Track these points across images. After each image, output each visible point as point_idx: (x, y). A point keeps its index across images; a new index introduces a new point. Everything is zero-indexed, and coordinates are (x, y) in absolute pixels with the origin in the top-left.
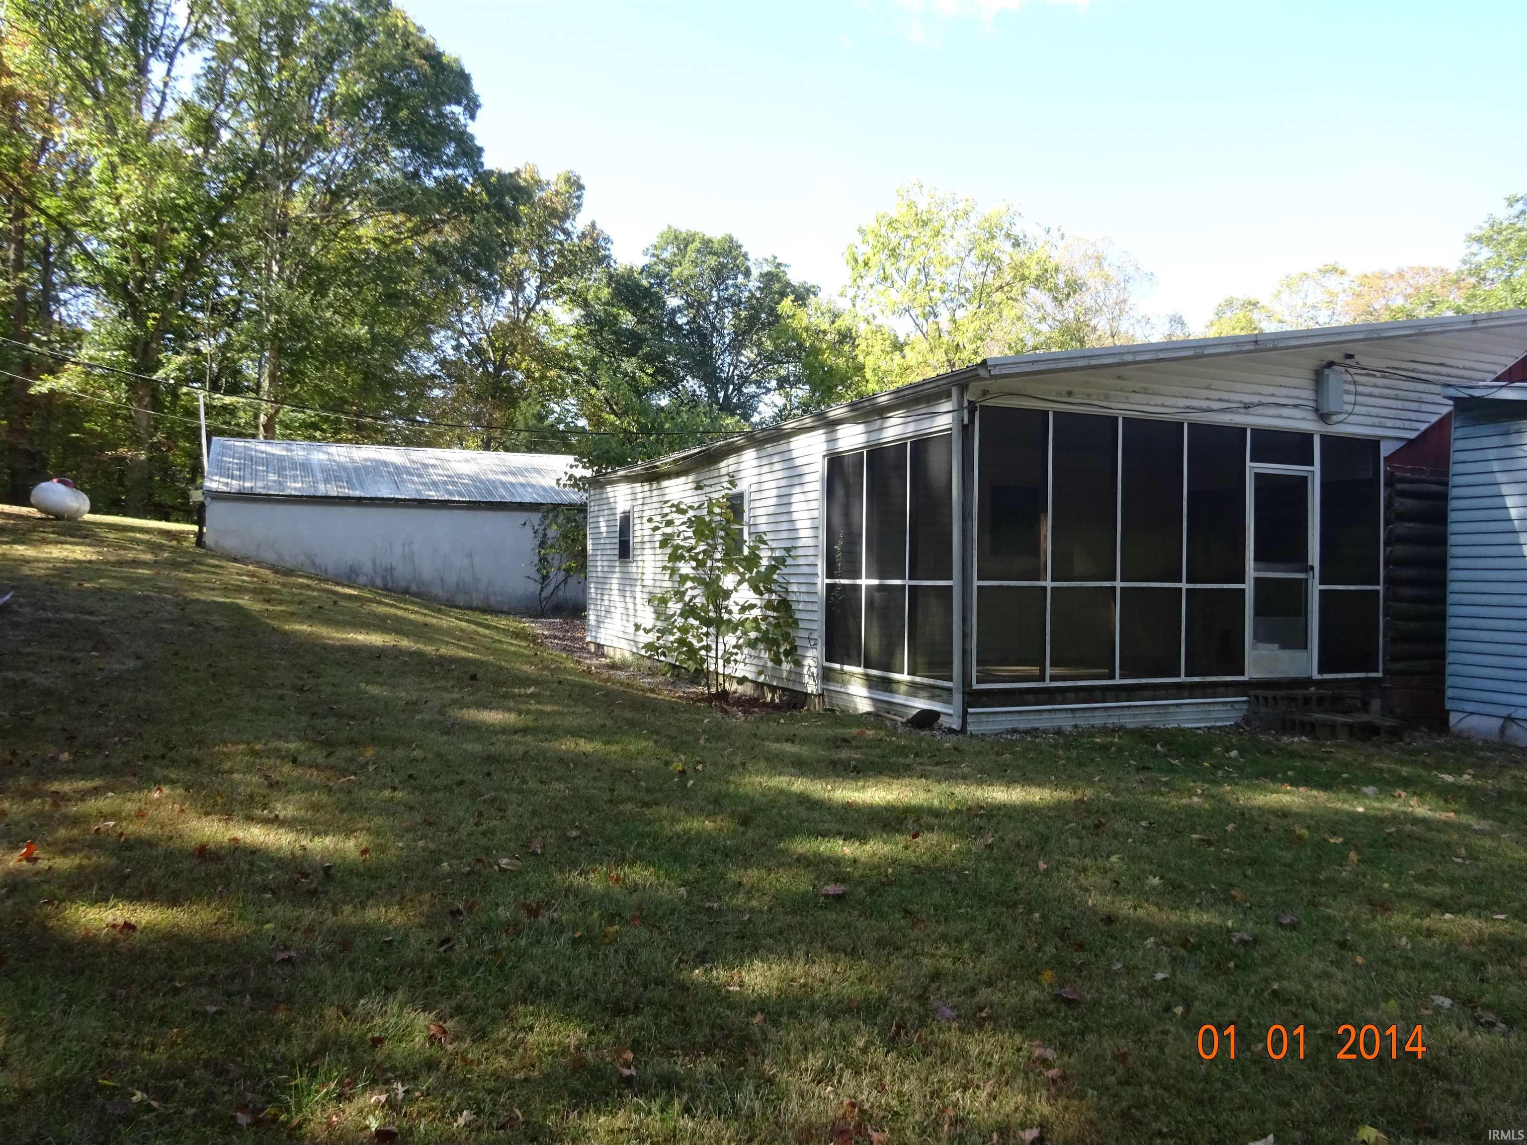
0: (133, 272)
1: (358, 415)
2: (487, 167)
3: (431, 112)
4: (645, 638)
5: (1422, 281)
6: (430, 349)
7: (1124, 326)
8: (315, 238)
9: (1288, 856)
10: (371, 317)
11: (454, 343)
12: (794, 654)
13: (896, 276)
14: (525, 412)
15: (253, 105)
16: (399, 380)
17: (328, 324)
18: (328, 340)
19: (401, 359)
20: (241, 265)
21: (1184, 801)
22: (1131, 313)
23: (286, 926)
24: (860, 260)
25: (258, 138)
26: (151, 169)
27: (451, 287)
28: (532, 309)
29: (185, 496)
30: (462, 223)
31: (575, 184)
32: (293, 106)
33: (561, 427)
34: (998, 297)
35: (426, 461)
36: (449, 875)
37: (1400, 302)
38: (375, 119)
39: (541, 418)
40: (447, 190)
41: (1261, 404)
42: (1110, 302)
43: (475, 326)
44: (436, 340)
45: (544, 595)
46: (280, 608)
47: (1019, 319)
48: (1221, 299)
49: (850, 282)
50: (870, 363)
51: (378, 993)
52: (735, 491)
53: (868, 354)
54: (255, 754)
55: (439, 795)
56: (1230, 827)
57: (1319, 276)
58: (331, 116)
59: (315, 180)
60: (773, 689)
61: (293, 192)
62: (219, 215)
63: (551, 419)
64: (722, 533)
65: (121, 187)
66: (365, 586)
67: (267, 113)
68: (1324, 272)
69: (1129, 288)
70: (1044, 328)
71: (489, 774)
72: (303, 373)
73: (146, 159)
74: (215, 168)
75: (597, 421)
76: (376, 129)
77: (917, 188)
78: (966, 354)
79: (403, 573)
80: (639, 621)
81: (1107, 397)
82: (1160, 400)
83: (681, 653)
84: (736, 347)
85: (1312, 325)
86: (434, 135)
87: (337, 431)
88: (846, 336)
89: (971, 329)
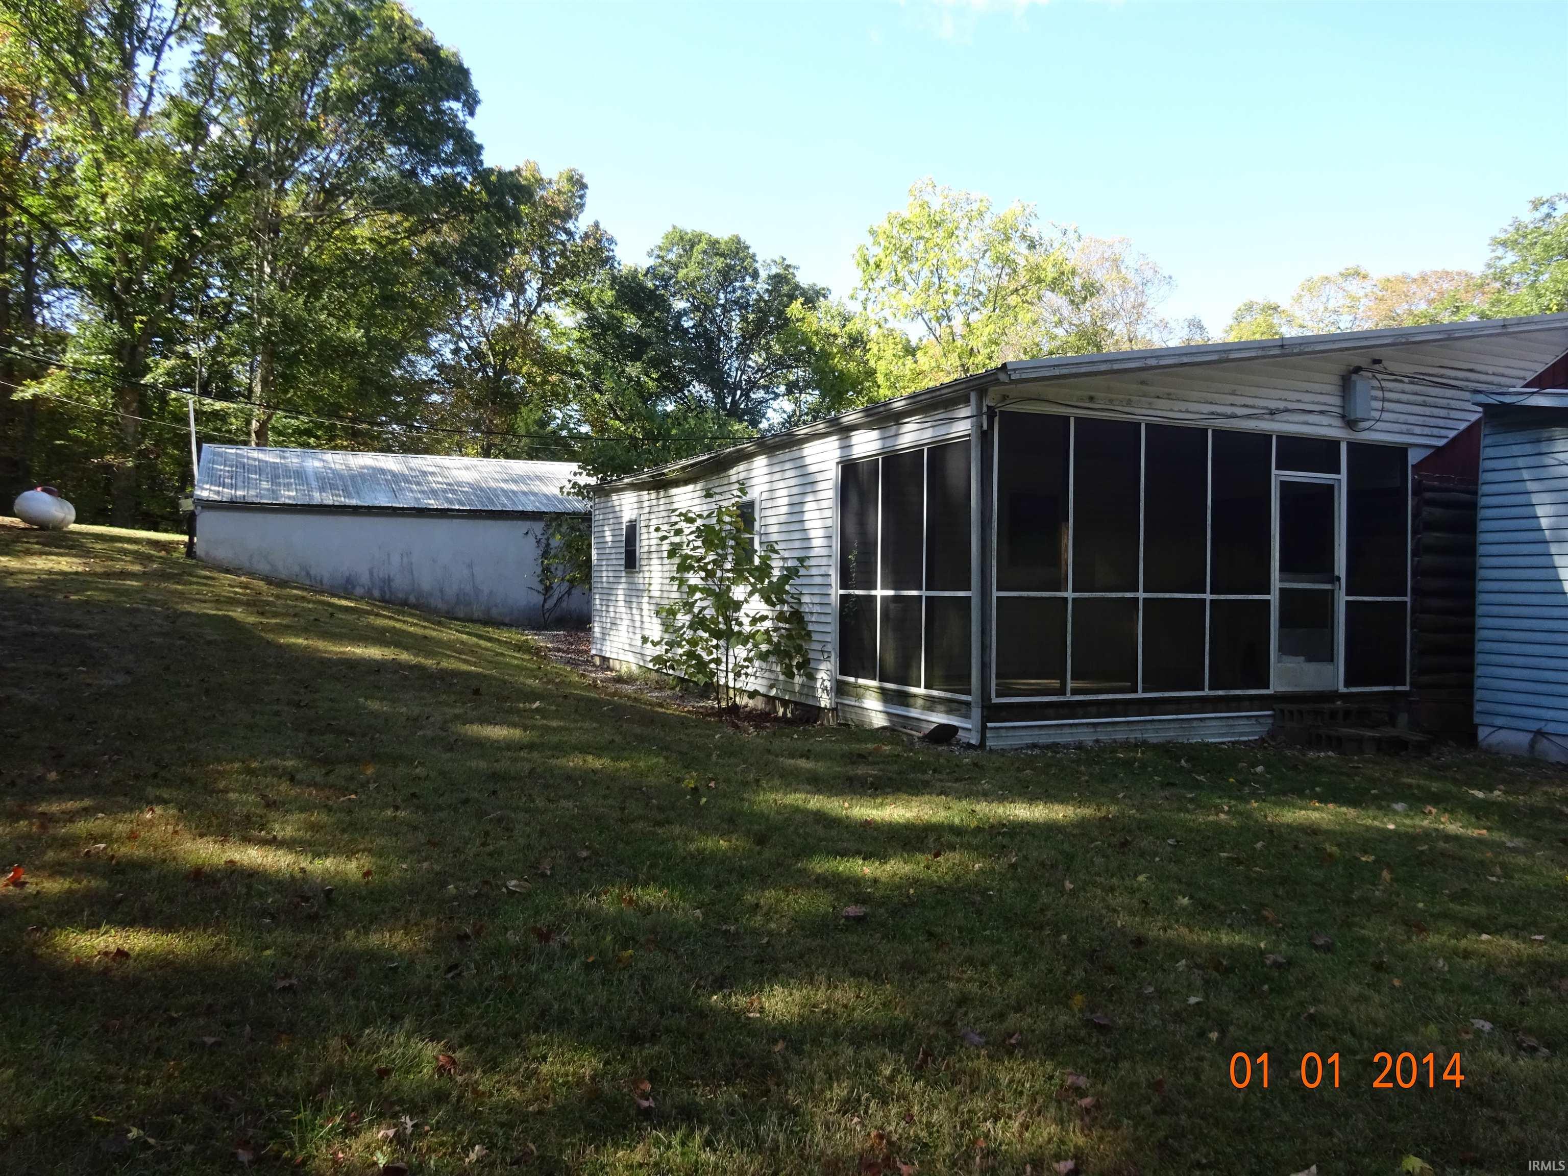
0: (119, 272)
1: (353, 420)
2: (487, 164)
3: (428, 108)
4: (651, 651)
5: (1446, 286)
6: (429, 353)
7: (1141, 330)
8: (308, 238)
9: (1319, 875)
10: (367, 319)
11: (452, 346)
12: (807, 668)
13: (908, 279)
14: (526, 417)
15: (244, 100)
16: (396, 385)
17: (321, 327)
18: (323, 344)
19: (398, 363)
20: (232, 266)
21: (1211, 818)
22: (1149, 317)
23: (285, 952)
24: (872, 262)
25: (249, 135)
26: (138, 167)
27: (450, 289)
28: (534, 312)
29: (175, 505)
30: (461, 222)
31: (578, 183)
32: (286, 102)
33: (564, 433)
34: (1013, 300)
35: (425, 469)
36: (455, 898)
37: (1423, 306)
38: (370, 116)
39: (543, 424)
40: (445, 188)
41: (1287, 410)
42: (1128, 306)
43: (474, 330)
44: (434, 344)
45: (547, 606)
46: (274, 621)
47: (1035, 323)
48: (1239, 303)
49: (861, 285)
50: (881, 368)
51: (384, 1022)
52: (745, 499)
53: (880, 358)
54: (251, 772)
55: (443, 815)
56: (1259, 845)
57: (1341, 280)
58: (325, 112)
59: (308, 178)
60: (785, 703)
61: (285, 191)
62: (209, 214)
63: (553, 425)
64: (732, 543)
65: (107, 185)
66: (362, 598)
67: (258, 109)
68: (1345, 276)
69: (1147, 292)
70: (1060, 332)
71: (494, 793)
72: (295, 378)
73: (132, 156)
74: (205, 166)
75: (600, 427)
76: (372, 125)
77: (930, 189)
78: (979, 359)
79: (400, 583)
80: (647, 633)
81: (1129, 403)
82: (1183, 406)
83: (689, 666)
84: (744, 351)
85: (1333, 330)
86: (432, 132)
87: (331, 439)
88: (857, 341)
89: (986, 333)
